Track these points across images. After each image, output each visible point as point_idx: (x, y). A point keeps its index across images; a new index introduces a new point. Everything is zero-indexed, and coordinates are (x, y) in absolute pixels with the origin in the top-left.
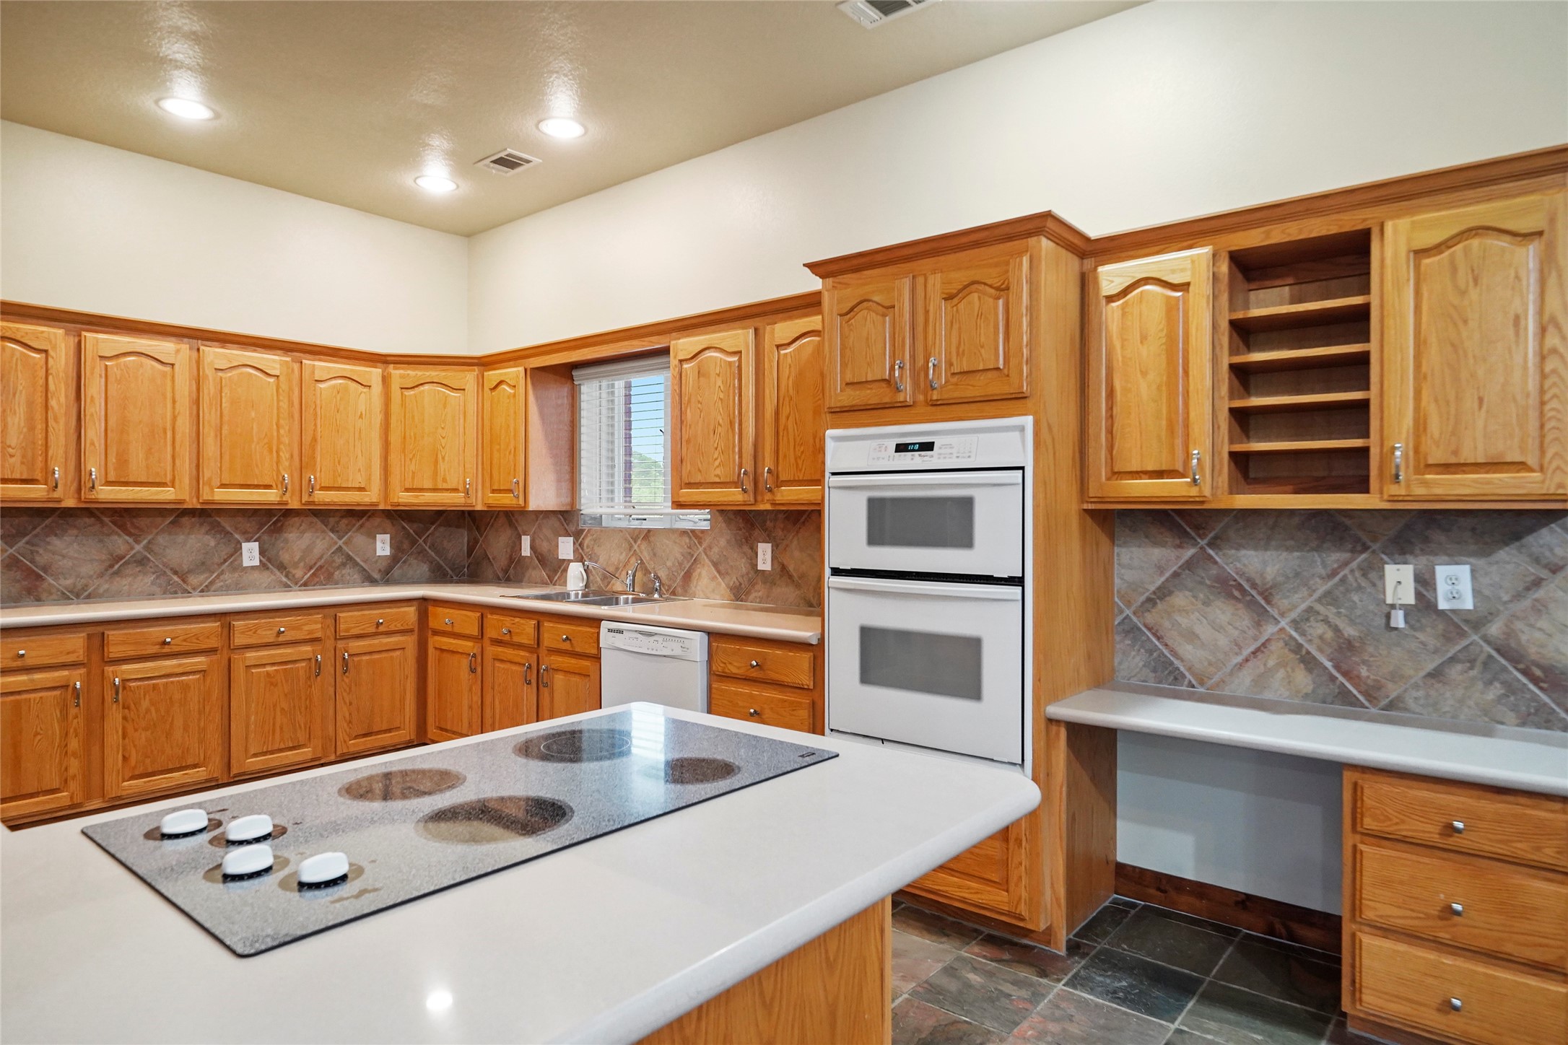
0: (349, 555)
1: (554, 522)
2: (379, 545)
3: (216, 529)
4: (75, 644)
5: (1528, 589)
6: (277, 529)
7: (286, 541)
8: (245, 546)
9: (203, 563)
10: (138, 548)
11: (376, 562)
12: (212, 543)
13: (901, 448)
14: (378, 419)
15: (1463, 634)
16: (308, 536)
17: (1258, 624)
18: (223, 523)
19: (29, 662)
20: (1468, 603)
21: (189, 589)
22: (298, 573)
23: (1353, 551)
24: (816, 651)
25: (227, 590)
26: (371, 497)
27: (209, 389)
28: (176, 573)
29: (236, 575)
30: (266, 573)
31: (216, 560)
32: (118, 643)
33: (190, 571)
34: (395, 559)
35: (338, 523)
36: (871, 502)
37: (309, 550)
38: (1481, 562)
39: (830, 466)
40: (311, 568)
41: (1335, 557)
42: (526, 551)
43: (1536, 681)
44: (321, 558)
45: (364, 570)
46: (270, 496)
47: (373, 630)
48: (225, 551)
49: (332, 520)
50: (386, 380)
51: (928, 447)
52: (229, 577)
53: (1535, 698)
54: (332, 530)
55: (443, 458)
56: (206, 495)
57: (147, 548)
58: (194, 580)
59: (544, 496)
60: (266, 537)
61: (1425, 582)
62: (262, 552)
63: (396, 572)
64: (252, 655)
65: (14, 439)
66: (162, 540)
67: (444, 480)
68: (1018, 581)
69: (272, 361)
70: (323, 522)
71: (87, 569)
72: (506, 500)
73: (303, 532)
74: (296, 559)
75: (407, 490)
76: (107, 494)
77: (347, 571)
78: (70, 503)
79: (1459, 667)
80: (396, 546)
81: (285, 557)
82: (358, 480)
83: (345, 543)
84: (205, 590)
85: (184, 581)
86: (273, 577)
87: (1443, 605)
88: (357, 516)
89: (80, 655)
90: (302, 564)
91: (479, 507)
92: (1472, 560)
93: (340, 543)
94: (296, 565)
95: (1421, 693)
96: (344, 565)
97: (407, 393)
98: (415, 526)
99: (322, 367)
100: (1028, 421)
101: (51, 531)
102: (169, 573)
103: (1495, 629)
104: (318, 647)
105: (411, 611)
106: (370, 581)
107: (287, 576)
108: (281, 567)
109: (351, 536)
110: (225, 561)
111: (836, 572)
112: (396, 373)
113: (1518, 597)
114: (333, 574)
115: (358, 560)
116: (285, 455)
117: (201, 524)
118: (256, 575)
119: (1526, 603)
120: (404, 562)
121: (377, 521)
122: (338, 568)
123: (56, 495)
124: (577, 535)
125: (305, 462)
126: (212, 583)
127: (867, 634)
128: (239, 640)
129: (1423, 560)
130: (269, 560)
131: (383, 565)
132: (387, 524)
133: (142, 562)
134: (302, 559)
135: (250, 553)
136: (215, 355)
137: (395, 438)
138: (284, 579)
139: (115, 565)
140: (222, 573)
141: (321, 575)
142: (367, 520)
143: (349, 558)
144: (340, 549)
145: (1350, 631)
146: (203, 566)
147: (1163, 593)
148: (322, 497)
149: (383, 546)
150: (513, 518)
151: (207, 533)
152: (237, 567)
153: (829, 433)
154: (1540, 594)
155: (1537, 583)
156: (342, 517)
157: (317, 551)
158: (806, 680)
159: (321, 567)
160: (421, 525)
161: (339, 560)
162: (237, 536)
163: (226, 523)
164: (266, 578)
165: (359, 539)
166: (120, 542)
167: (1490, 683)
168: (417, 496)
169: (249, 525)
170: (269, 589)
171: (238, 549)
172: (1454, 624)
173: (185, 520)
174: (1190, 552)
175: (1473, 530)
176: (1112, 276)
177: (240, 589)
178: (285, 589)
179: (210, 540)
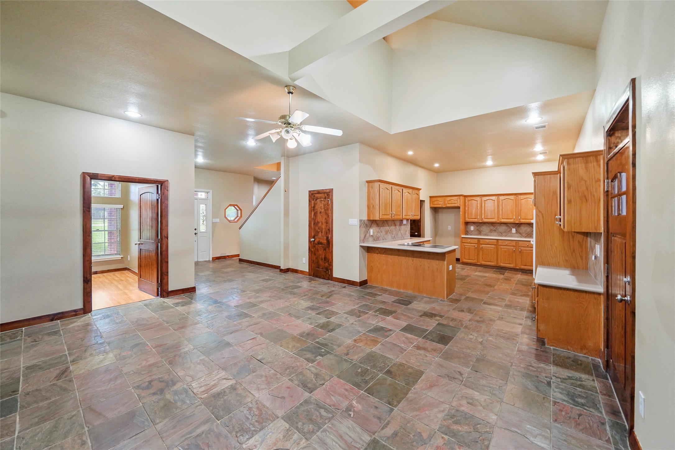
3: (507, 226)
4: (476, 241)
6: (519, 226)
7: (521, 229)
8: (513, 229)
10: (495, 228)
16: (526, 228)
19: (471, 242)
20: (599, 255)
21: (503, 236)
22: (524, 235)
25: (509, 236)
27: (500, 203)
29: (511, 234)
31: (507, 231)
32: (481, 241)
33: (503, 232)
37: (526, 231)
40: (527, 234)
44: (529, 232)
46: (512, 221)
47: (527, 246)
48: (509, 230)
56: (500, 221)
57: (496, 229)
58: (504, 234)
60: (517, 228)
62: (516, 230)
64: (502, 246)
65: (473, 213)
66: (498, 227)
69: (512, 197)
71: (487, 231)
73: (524, 227)
76: (485, 220)
78: (481, 222)
81: (521, 232)
84: (506, 236)
85: (502, 234)
89: (476, 243)
99: (522, 197)
101: (482, 226)
102: (499, 233)
104: (515, 247)
107: (521, 235)
108: (520, 233)
116: (514, 213)
117: (505, 225)
118: (515, 234)
123: (479, 220)
125: (519, 215)
128: (500, 244)
130: (517, 232)
133: (495, 231)
134: (524, 232)
135: (514, 230)
136: (502, 198)
139: (491, 231)
140: (508, 233)
146: (505, 232)
148: (522, 221)
152: (511, 232)
159: (529, 234)
162: (511, 227)
163: (509, 225)
164: (517, 235)
166: (492, 227)
169: (513, 225)
170: (517, 237)
171: (511, 229)
172: (598, 260)
173: (502, 224)
177: (511, 236)
178: (521, 237)
179: (506, 228)
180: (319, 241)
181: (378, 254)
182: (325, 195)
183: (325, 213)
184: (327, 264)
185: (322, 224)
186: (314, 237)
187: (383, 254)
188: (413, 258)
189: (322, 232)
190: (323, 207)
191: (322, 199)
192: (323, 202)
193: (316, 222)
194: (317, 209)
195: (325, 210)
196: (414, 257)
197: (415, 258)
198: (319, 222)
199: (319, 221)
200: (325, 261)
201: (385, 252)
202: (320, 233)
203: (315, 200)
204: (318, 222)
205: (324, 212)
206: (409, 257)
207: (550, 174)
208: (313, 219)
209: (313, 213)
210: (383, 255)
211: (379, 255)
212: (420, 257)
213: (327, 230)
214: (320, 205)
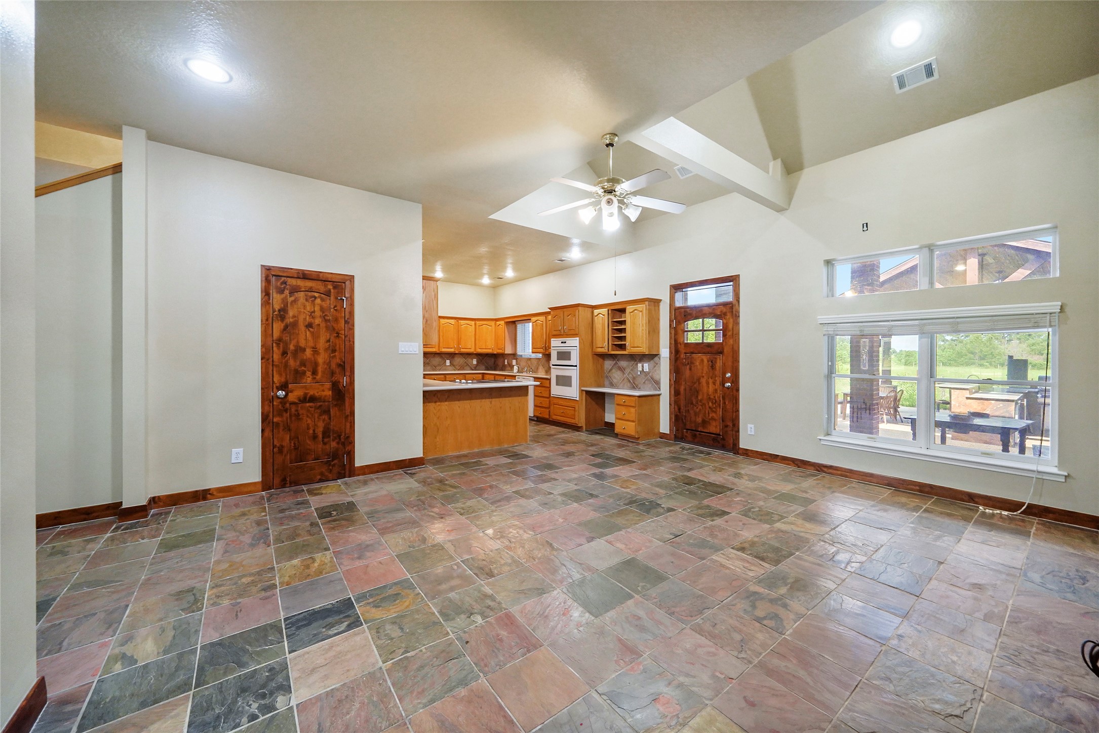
1: (512, 356)
2: (474, 361)
5: (654, 367)
6: (453, 357)
7: (455, 360)
8: (447, 361)
13: (562, 342)
14: (474, 333)
16: (459, 359)
17: (623, 375)
20: (648, 370)
21: (437, 370)
22: (457, 367)
23: (635, 361)
24: (550, 380)
26: (472, 350)
27: (441, 329)
28: (434, 366)
33: (437, 366)
34: (477, 365)
36: (558, 352)
37: (459, 362)
39: (552, 346)
40: (460, 366)
41: (633, 362)
42: (506, 363)
43: (655, 383)
45: (471, 366)
46: (452, 350)
48: (443, 362)
49: (464, 356)
50: (475, 324)
51: (565, 342)
52: (444, 368)
53: (655, 386)
54: (464, 358)
55: (487, 342)
56: (441, 350)
57: (430, 361)
58: (438, 368)
59: (508, 350)
60: (451, 359)
62: (450, 362)
63: (477, 368)
66: (432, 359)
67: (487, 347)
68: (576, 366)
69: (452, 321)
70: (462, 356)
72: (500, 351)
75: (480, 349)
77: (467, 367)
80: (477, 361)
81: (454, 363)
82: (469, 347)
84: (439, 370)
85: (435, 368)
87: (645, 371)
88: (469, 355)
90: (458, 365)
91: (495, 353)
92: (648, 363)
93: (466, 360)
94: (456, 365)
95: (643, 386)
96: (466, 365)
97: (480, 327)
98: (482, 357)
99: (462, 322)
100: (578, 338)
103: (650, 375)
105: (481, 375)
106: (473, 370)
107: (455, 368)
108: (454, 366)
109: (468, 359)
110: (443, 364)
111: (553, 365)
112: (478, 322)
114: (465, 367)
116: (455, 341)
117: (439, 356)
120: (479, 365)
121: (473, 356)
124: (516, 359)
125: (459, 343)
126: (441, 369)
127: (557, 377)
129: (643, 363)
130: (451, 364)
131: (474, 366)
132: (476, 357)
133: (428, 364)
137: (477, 337)
140: (443, 366)
141: (462, 368)
142: (471, 356)
143: (468, 364)
144: (466, 362)
145: (634, 376)
146: (439, 365)
147: (611, 370)
148: (463, 350)
149: (475, 362)
150: (503, 356)
151: (440, 358)
152: (446, 366)
153: (552, 339)
156: (466, 355)
157: (461, 363)
158: (548, 386)
159: (462, 366)
162: (446, 359)
163: (443, 356)
164: (451, 368)
165: (470, 360)
168: (482, 350)
169: (447, 356)
172: (646, 374)
173: (436, 355)
174: (615, 362)
176: (596, 312)
178: (455, 370)
179: (440, 360)
180: (306, 394)
181: (436, 402)
182: (326, 286)
183: (327, 327)
184: (334, 444)
185: (315, 351)
186: (283, 387)
187: (446, 401)
188: (491, 400)
189: (314, 373)
190: (318, 313)
191: (316, 295)
192: (318, 301)
193: (292, 347)
194: (294, 317)
195: (326, 321)
196: (492, 398)
197: (494, 398)
198: (304, 350)
199: (302, 343)
200: (326, 440)
201: (448, 397)
202: (309, 374)
203: (287, 292)
204: (299, 350)
205: (323, 325)
206: (485, 399)
207: (588, 307)
208: (280, 340)
209: (277, 327)
210: (446, 403)
211: (438, 404)
212: (500, 396)
213: (334, 366)
214: (308, 308)
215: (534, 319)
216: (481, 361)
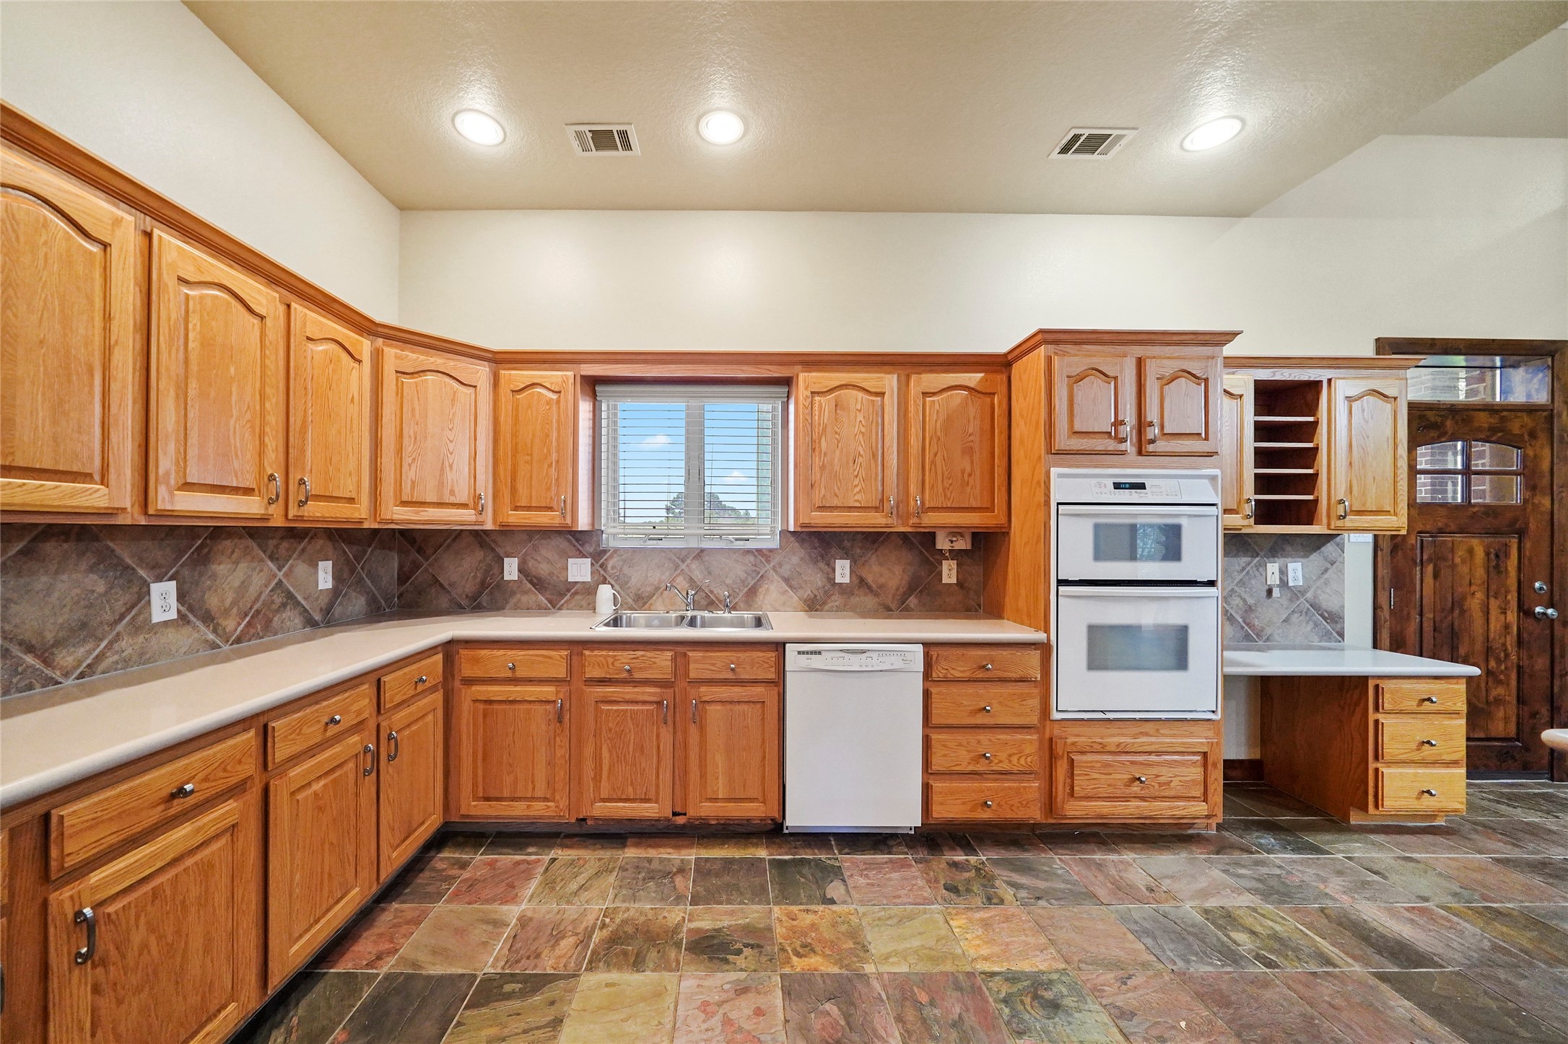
0: (289, 592)
2: (321, 575)
3: (106, 562)
5: (1323, 573)
6: (202, 559)
7: (214, 577)
8: (156, 588)
9: (84, 625)
11: (317, 599)
12: (101, 587)
13: (1119, 486)
15: (1298, 598)
16: (243, 566)
18: (118, 551)
20: (1300, 582)
21: (57, 675)
22: (229, 624)
23: (1252, 557)
28: (30, 649)
29: (141, 639)
30: (187, 630)
31: (108, 616)
33: (58, 643)
34: (337, 592)
35: (277, 547)
36: (1096, 526)
37: (244, 585)
38: (1305, 560)
39: (1055, 497)
40: (246, 615)
41: (1244, 560)
43: (1325, 619)
44: (257, 599)
45: (306, 610)
46: (250, 507)
48: (122, 599)
49: (272, 543)
50: (377, 356)
51: (1141, 486)
52: (128, 645)
53: (1325, 628)
54: (271, 558)
55: (451, 466)
56: (161, 503)
58: (62, 658)
60: (186, 572)
61: (1283, 572)
62: (181, 597)
63: (338, 611)
67: (452, 493)
68: (1214, 584)
70: (260, 546)
73: (237, 563)
74: (228, 602)
75: (404, 503)
77: (288, 614)
79: (1296, 615)
80: (337, 577)
81: (213, 602)
82: (347, 489)
83: (286, 575)
84: (83, 674)
85: (47, 663)
86: (196, 635)
87: (1291, 584)
88: (299, 537)
90: (235, 611)
92: (1301, 560)
93: (280, 575)
94: (226, 612)
95: (1280, 631)
96: (284, 605)
97: (406, 380)
98: (355, 548)
100: (1214, 472)
102: (16, 651)
103: (1309, 595)
106: (312, 626)
107: (215, 631)
108: (208, 618)
109: (292, 566)
110: (122, 617)
111: (1063, 582)
113: (1319, 578)
114: (270, 621)
115: (299, 598)
117: (81, 554)
118: (171, 635)
119: (1322, 580)
120: (345, 595)
121: (320, 543)
122: (277, 611)
124: (597, 556)
126: (99, 658)
127: (1094, 630)
129: (1282, 560)
130: (191, 609)
131: (323, 602)
132: (329, 547)
134: (234, 603)
135: (163, 599)
136: (178, 252)
137: (387, 437)
138: (211, 637)
140: (118, 637)
141: (258, 624)
142: (310, 542)
143: (290, 596)
144: (280, 583)
145: (1250, 600)
146: (82, 630)
148: (313, 510)
149: (325, 577)
151: (91, 569)
152: (143, 626)
153: (1053, 470)
154: (1326, 576)
155: (1326, 570)
156: (282, 538)
157: (252, 591)
159: (258, 612)
160: (360, 548)
161: (278, 600)
162: (141, 572)
163: (125, 553)
164: (183, 639)
165: (301, 569)
167: (1308, 622)
168: (417, 513)
169: (159, 553)
171: (144, 594)
173: (50, 548)
175: (1302, 544)
179: (98, 584)
215: (806, 380)
216: (353, 571)
